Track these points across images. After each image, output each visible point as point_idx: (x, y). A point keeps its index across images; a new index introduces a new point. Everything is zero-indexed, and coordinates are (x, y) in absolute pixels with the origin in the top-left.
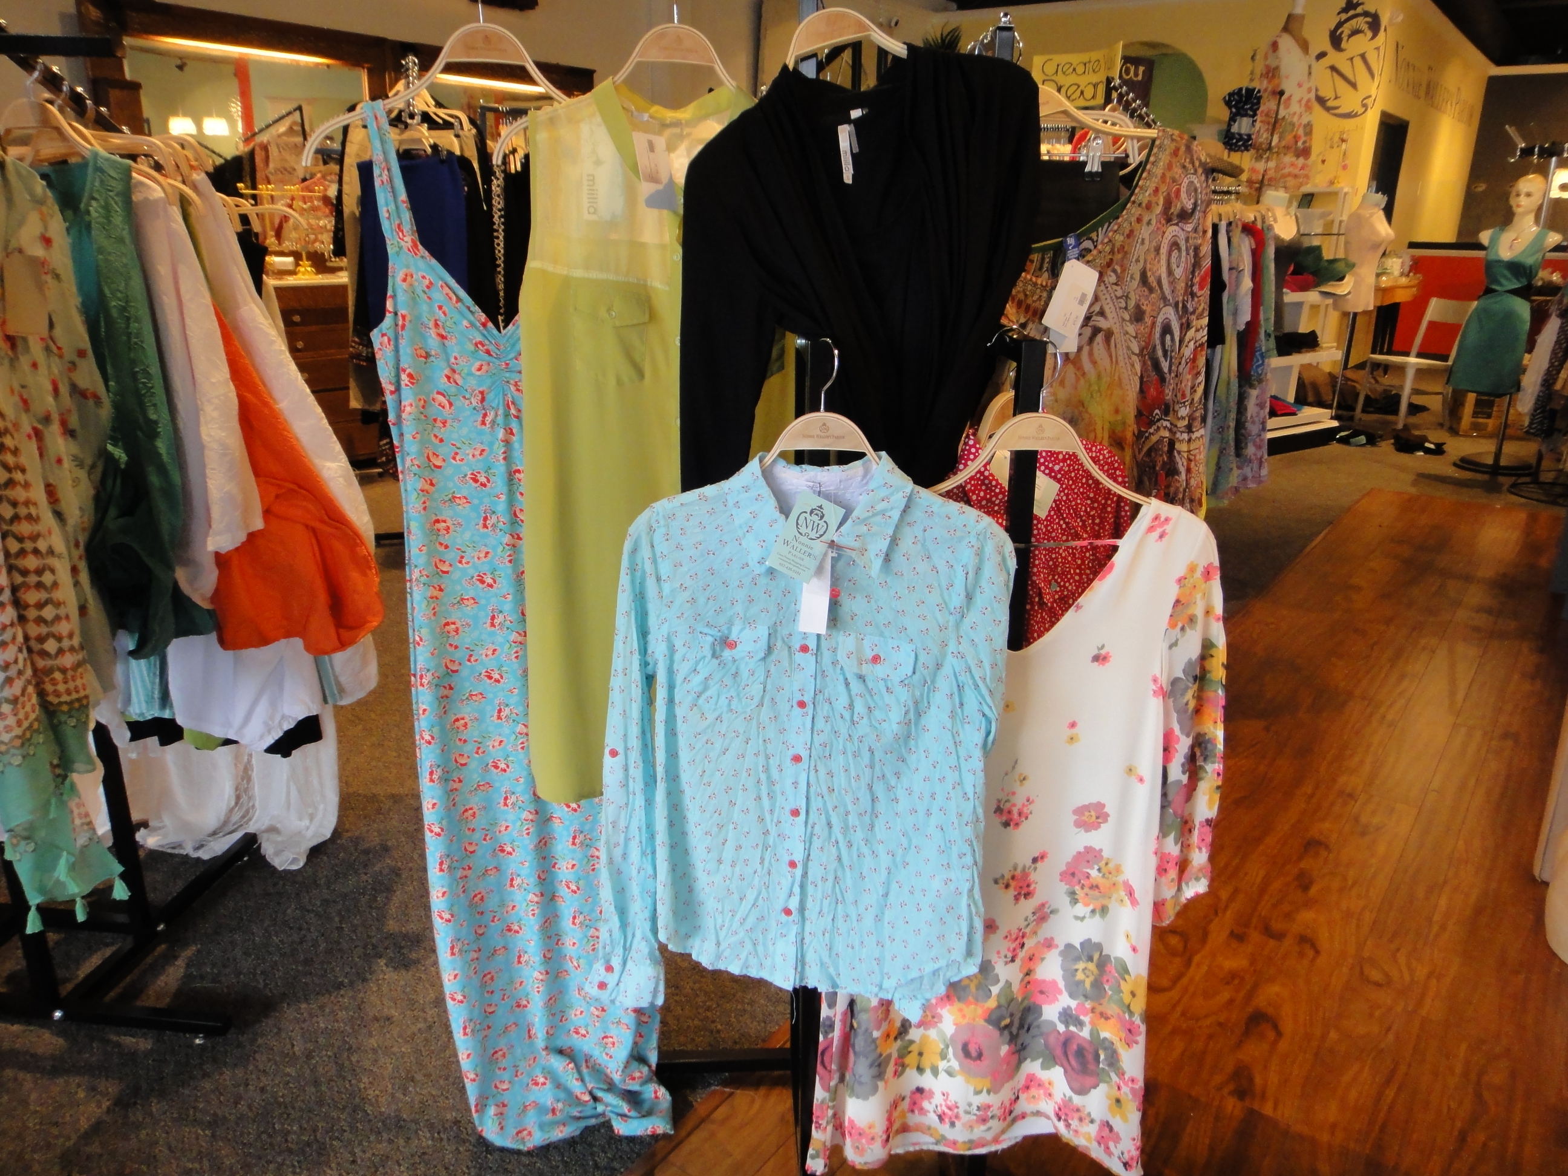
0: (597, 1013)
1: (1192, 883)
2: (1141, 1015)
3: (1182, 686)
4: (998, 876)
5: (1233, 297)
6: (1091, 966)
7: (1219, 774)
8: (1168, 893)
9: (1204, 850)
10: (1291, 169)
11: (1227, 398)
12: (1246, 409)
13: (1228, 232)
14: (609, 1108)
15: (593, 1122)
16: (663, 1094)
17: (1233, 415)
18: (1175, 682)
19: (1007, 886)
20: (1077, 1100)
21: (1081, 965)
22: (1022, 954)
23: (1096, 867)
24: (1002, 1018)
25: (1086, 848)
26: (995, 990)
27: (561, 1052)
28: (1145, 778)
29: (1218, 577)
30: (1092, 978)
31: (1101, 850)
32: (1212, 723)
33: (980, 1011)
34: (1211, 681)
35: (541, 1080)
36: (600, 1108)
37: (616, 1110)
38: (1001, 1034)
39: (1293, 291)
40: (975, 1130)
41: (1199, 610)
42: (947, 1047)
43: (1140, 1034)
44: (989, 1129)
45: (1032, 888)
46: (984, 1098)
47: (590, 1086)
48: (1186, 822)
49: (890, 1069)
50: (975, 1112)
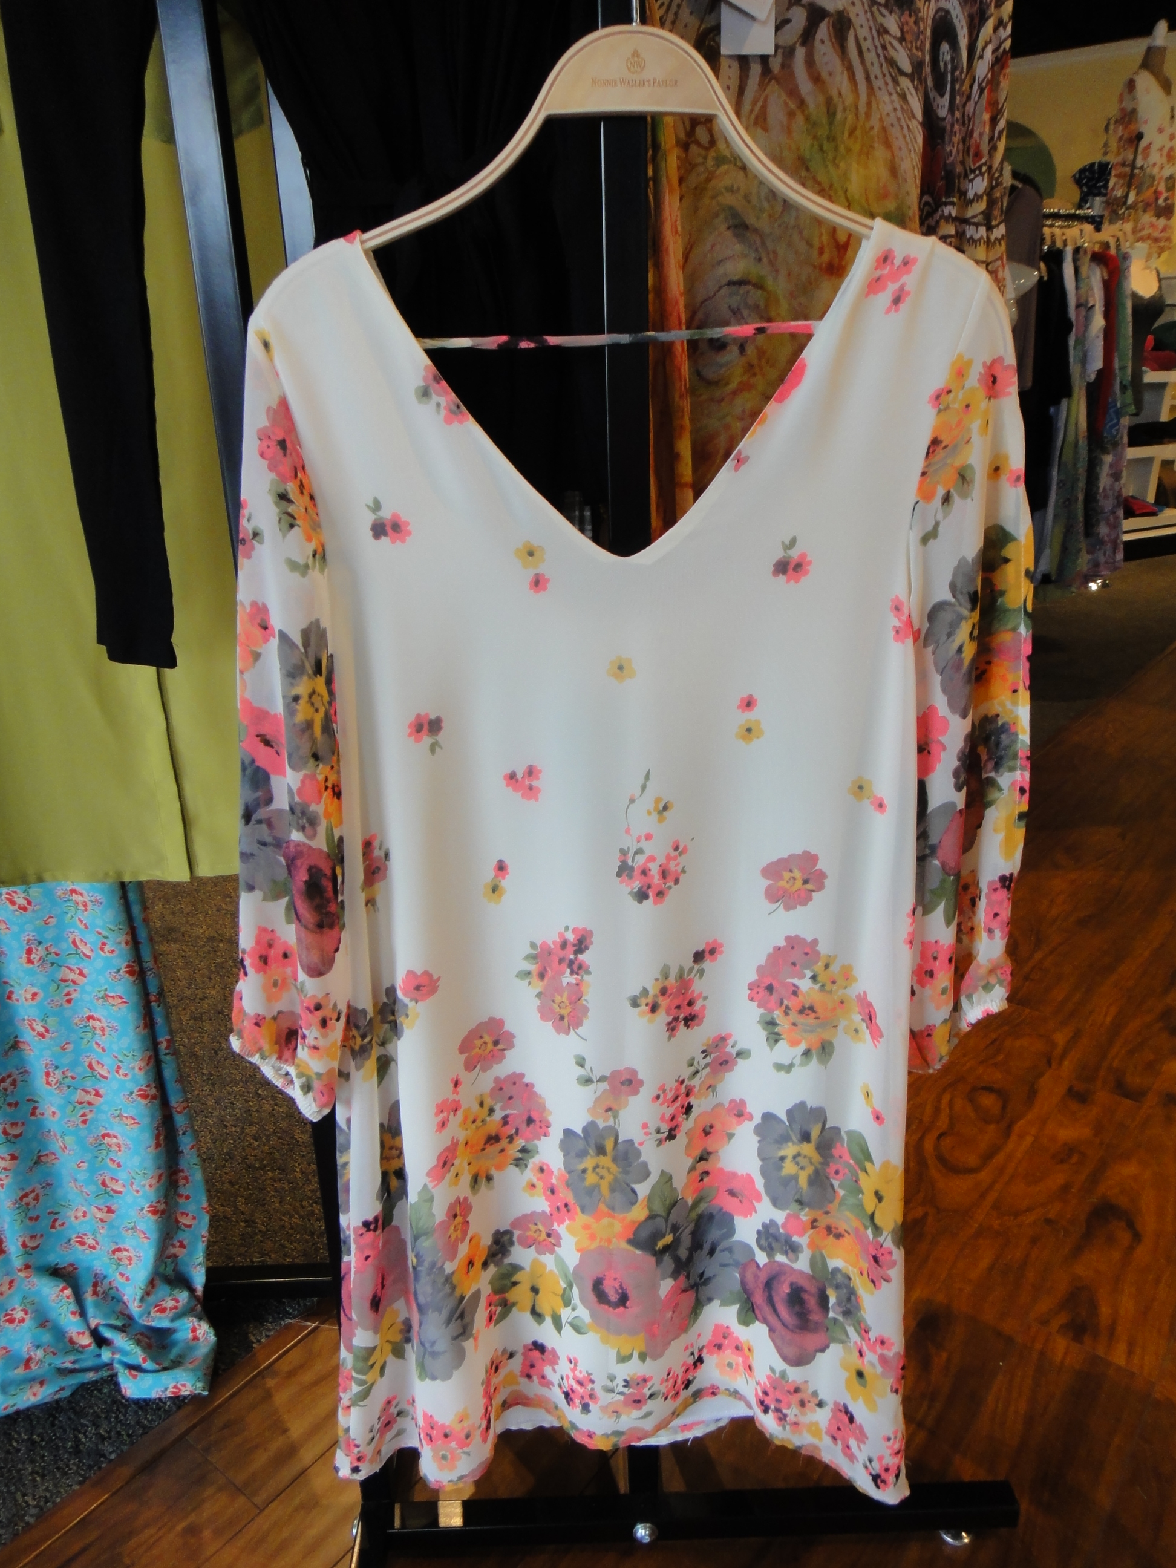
0: (99, 1215)
1: (979, 995)
2: (894, 1232)
3: (946, 616)
4: (637, 991)
5: (1081, 341)
6: (808, 1149)
7: (1022, 791)
8: (937, 1014)
9: (998, 933)
10: (1150, 231)
11: (1075, 464)
12: (1097, 479)
13: (1075, 260)
14: (117, 1356)
15: (91, 1376)
16: (206, 1333)
17: (1082, 484)
18: (934, 613)
19: (654, 1009)
20: (795, 1374)
21: (789, 1150)
22: (687, 1124)
23: (809, 974)
24: (657, 1235)
25: (788, 939)
26: (643, 1190)
27: (55, 1272)
28: (887, 802)
29: (1014, 390)
30: (810, 1170)
31: (815, 942)
32: (1009, 693)
33: (618, 1227)
34: (1008, 610)
35: (19, 1314)
36: (106, 1355)
37: (125, 1359)
38: (659, 1262)
39: (1154, 370)
40: (624, 1418)
41: (976, 457)
42: (571, 1286)
43: (894, 1263)
44: (648, 1414)
45: (697, 1006)
46: (634, 1368)
47: (93, 1323)
48: (966, 888)
49: (481, 1315)
50: (621, 1389)
